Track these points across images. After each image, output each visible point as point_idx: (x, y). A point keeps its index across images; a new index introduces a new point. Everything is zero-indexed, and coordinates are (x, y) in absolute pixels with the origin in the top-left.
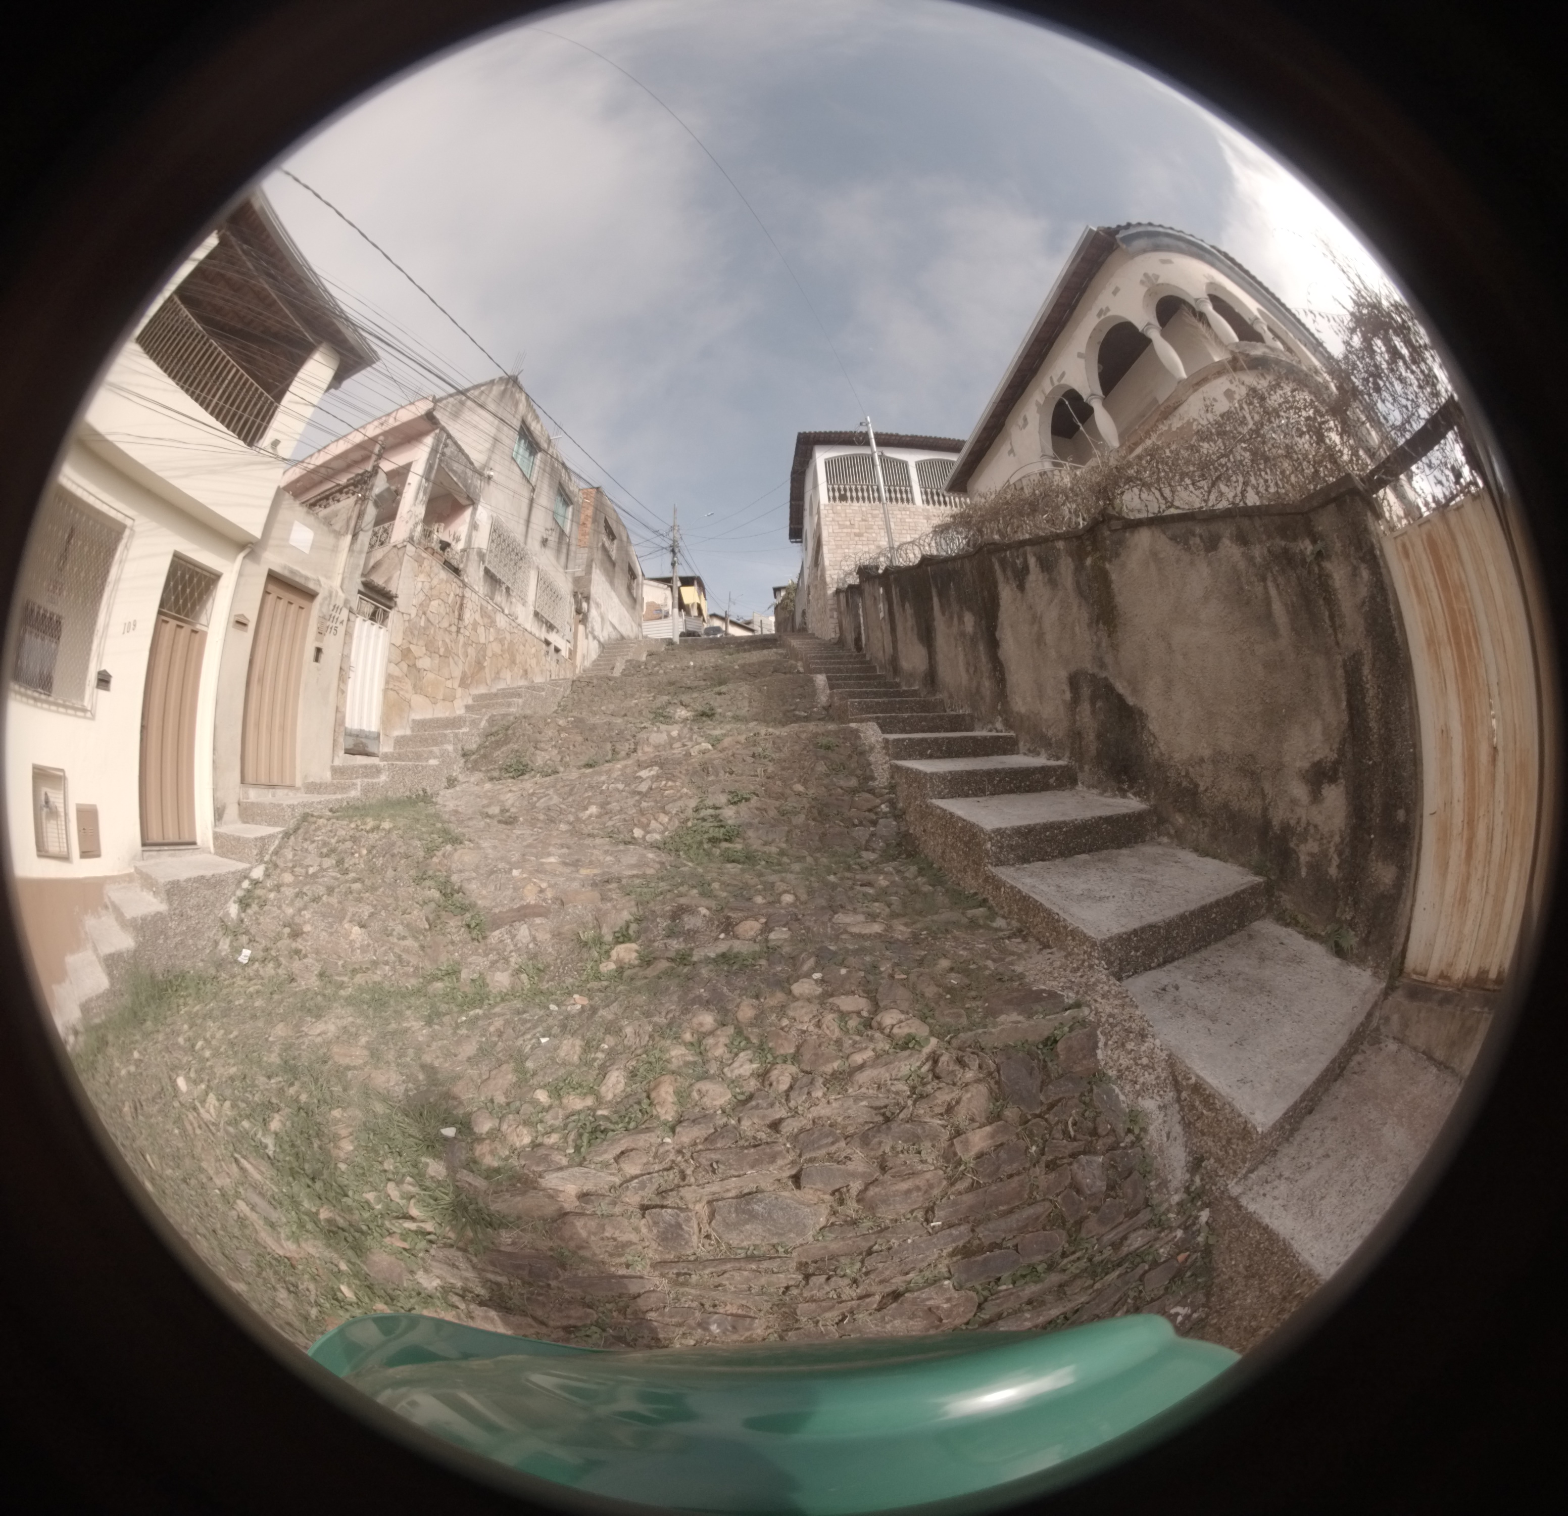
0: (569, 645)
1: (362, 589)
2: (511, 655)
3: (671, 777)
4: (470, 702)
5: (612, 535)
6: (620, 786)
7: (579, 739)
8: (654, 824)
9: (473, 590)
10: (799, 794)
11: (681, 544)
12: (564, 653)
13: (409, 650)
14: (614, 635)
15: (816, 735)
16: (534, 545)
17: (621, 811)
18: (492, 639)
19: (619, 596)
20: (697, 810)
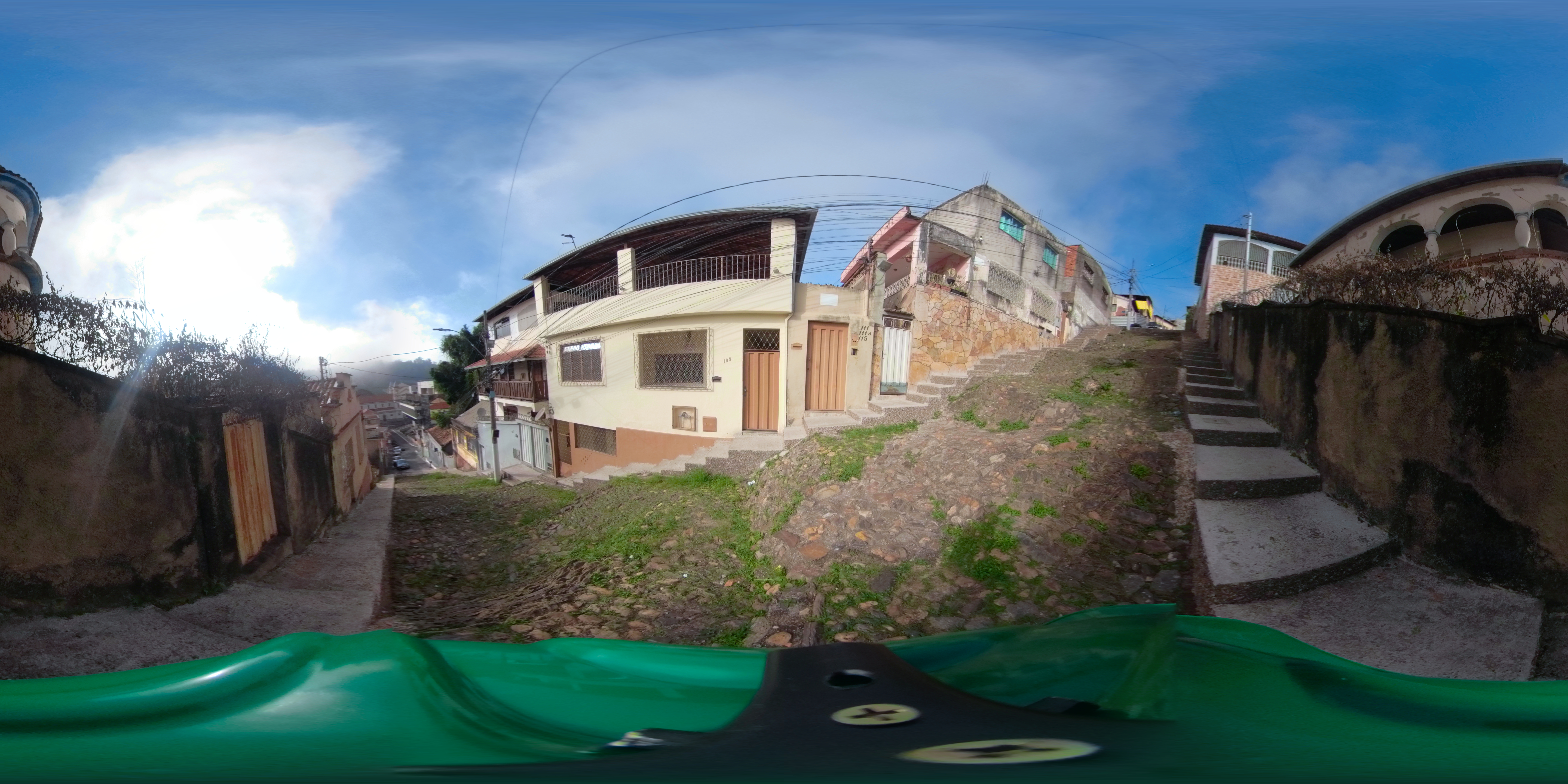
0: (1057, 329)
1: (886, 314)
2: (1011, 335)
5: (1091, 272)
9: (978, 304)
12: (1054, 333)
13: (928, 340)
14: (1090, 323)
16: (1027, 275)
18: (996, 328)
19: (1095, 303)
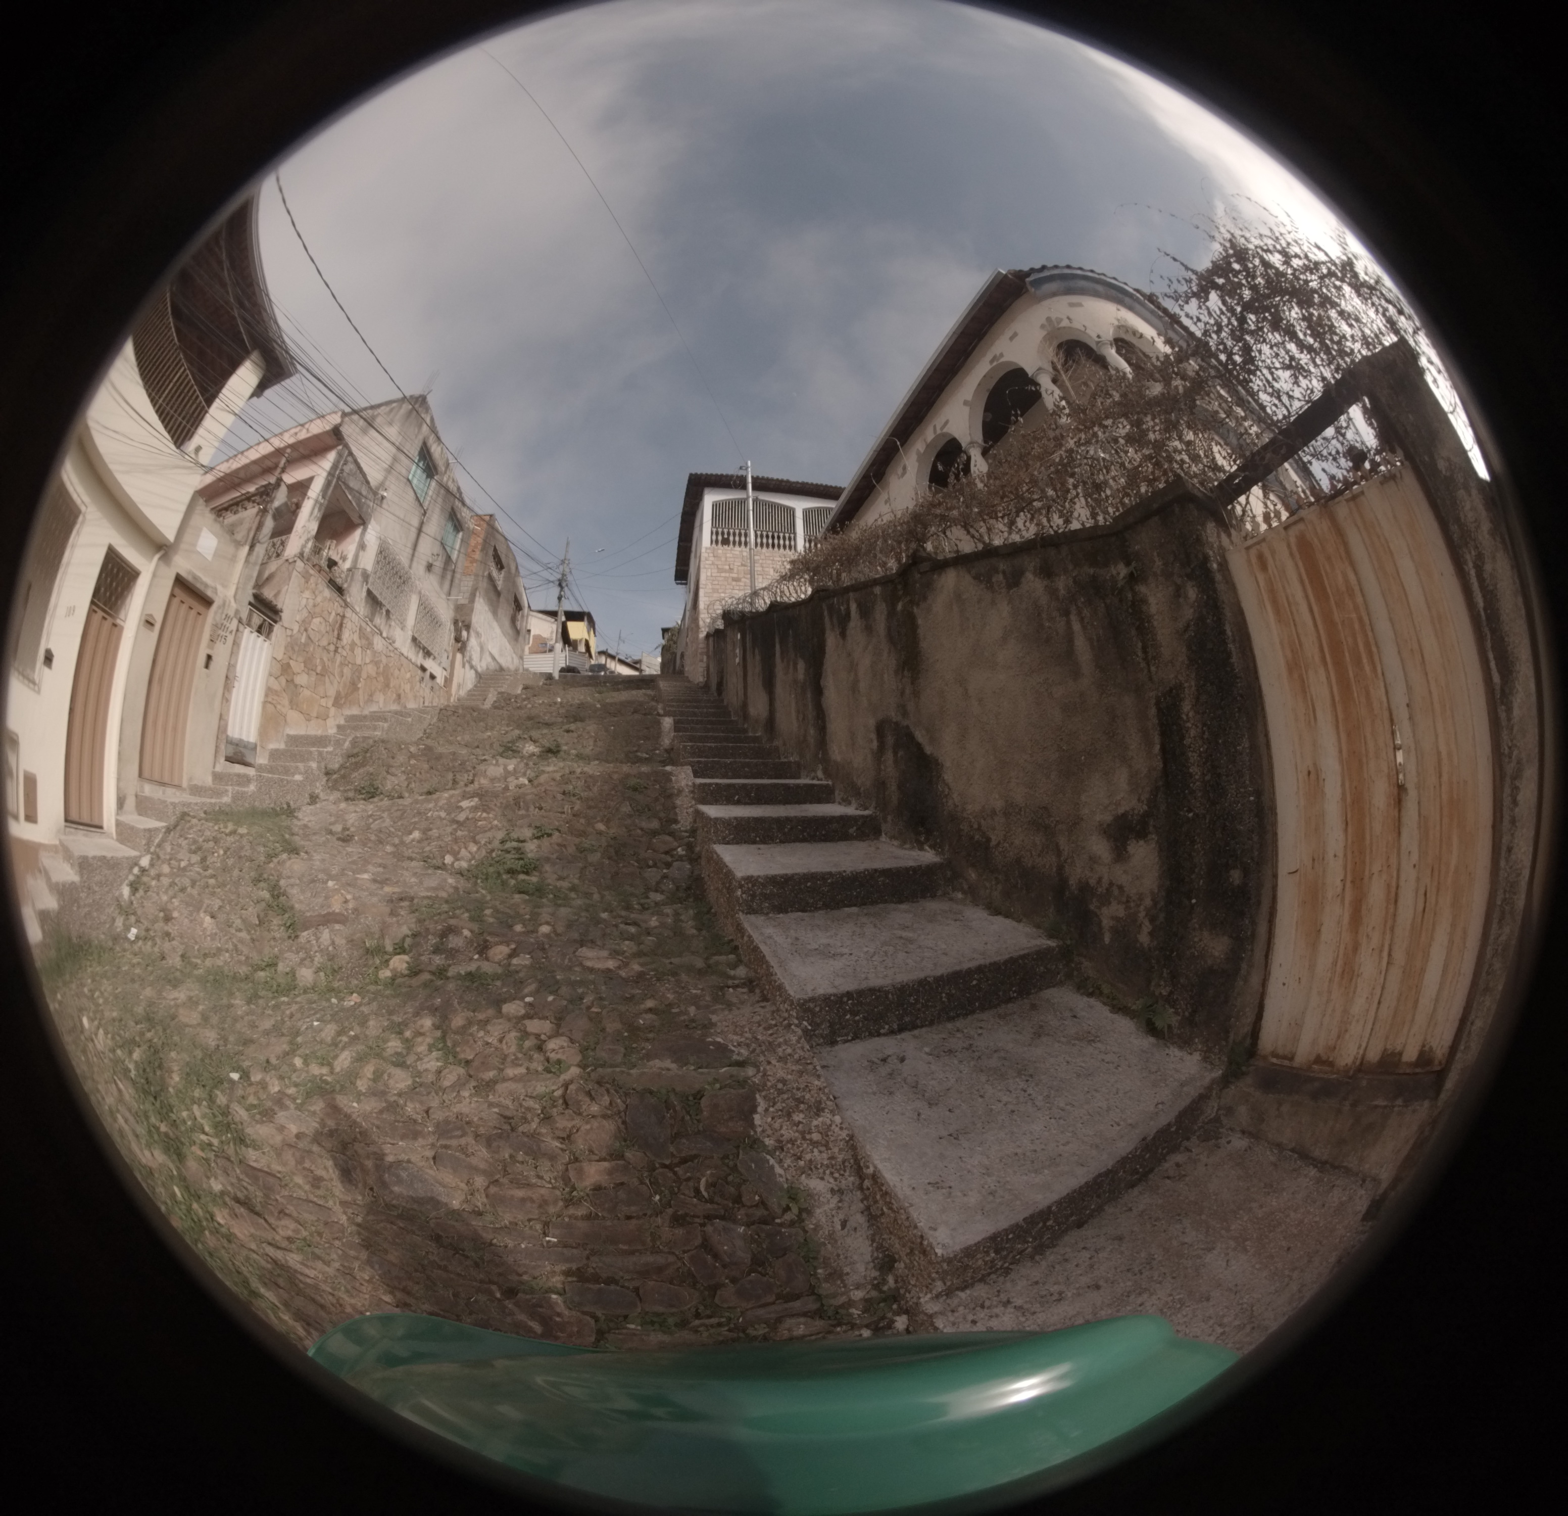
0: (445, 673)
1: (252, 600)
2: (385, 678)
3: (486, 809)
4: (342, 722)
5: (500, 566)
6: (443, 814)
7: (426, 766)
8: (463, 852)
9: (354, 611)
10: (600, 833)
11: (569, 578)
12: (440, 680)
13: (288, 665)
14: (493, 666)
15: (628, 776)
16: (418, 569)
17: (439, 838)
18: (368, 661)
19: (501, 627)
20: (503, 842)
